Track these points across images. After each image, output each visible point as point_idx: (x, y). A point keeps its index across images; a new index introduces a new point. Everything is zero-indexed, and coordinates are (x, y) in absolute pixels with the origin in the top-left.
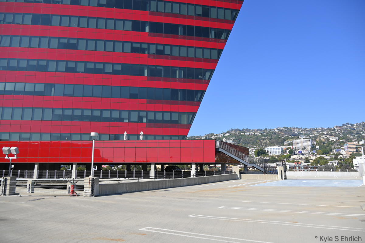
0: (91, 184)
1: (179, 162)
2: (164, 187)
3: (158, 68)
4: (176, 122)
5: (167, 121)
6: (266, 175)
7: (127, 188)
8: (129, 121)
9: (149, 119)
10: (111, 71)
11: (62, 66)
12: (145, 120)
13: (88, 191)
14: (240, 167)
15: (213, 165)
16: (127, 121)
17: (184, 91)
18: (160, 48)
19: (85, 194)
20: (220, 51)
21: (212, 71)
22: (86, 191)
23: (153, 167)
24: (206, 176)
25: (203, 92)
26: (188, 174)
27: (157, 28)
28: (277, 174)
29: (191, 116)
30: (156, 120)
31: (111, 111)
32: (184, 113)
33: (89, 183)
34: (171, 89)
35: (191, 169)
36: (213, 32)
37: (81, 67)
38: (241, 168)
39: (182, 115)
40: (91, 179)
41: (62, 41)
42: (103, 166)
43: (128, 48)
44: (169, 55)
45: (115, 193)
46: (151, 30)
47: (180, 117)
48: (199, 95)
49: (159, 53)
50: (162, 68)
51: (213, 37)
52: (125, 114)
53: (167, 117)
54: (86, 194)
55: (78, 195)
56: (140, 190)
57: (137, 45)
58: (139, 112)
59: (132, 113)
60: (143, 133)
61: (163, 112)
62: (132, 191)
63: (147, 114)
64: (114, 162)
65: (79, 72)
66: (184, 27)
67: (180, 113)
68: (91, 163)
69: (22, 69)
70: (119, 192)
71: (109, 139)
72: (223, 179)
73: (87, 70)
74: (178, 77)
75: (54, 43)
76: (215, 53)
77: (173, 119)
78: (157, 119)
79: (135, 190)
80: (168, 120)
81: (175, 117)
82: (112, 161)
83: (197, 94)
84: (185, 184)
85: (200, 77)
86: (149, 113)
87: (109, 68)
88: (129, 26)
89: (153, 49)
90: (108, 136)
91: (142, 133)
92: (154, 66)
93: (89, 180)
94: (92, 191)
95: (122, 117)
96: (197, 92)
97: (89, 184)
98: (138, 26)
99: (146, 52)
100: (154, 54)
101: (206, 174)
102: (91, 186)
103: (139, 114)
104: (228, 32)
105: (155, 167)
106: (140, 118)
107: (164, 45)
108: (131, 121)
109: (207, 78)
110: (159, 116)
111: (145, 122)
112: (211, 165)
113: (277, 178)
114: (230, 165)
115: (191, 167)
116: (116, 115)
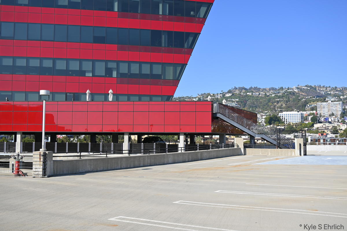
0: (42, 160)
1: (163, 132)
2: (142, 165)
4: (158, 76)
5: (146, 76)
6: (279, 149)
7: (92, 166)
8: (93, 76)
9: (120, 72)
10: (66, 3)
12: (115, 74)
13: (38, 170)
14: (244, 139)
15: (208, 136)
16: (90, 75)
17: (170, 34)
19: (34, 173)
21: (209, 5)
22: (36, 170)
23: (126, 137)
24: (198, 151)
25: (196, 36)
26: (174, 148)
28: (294, 148)
29: (179, 69)
30: (130, 74)
31: (67, 60)
32: (170, 64)
33: (40, 158)
34: (152, 31)
35: (178, 140)
38: (246, 140)
39: (166, 67)
40: (42, 154)
42: (59, 136)
45: (75, 172)
47: (164, 70)
48: (191, 39)
50: (138, 0)
52: (87, 66)
53: (146, 69)
54: (36, 173)
55: (25, 175)
56: (109, 168)
58: (106, 62)
59: (97, 64)
60: (112, 92)
61: (140, 63)
62: (99, 169)
63: (118, 66)
64: (73, 131)
65: (21, 5)
67: (164, 64)
68: (42, 133)
70: (81, 171)
71: (66, 100)
72: (221, 154)
74: (161, 13)
77: (155, 72)
78: (132, 72)
79: (102, 169)
80: (147, 74)
81: (157, 70)
82: (70, 130)
83: (187, 38)
84: (170, 161)
85: (192, 13)
86: (121, 64)
90: (65, 95)
91: (110, 91)
93: (40, 155)
94: (44, 169)
95: (84, 69)
96: (188, 34)
97: (40, 160)
101: (198, 148)
102: (42, 163)
103: (106, 65)
105: (130, 139)
106: (109, 71)
108: (96, 74)
109: (202, 16)
110: (135, 69)
111: (116, 76)
112: (205, 136)
113: (293, 154)
114: (231, 136)
115: (179, 139)
116: (74, 66)
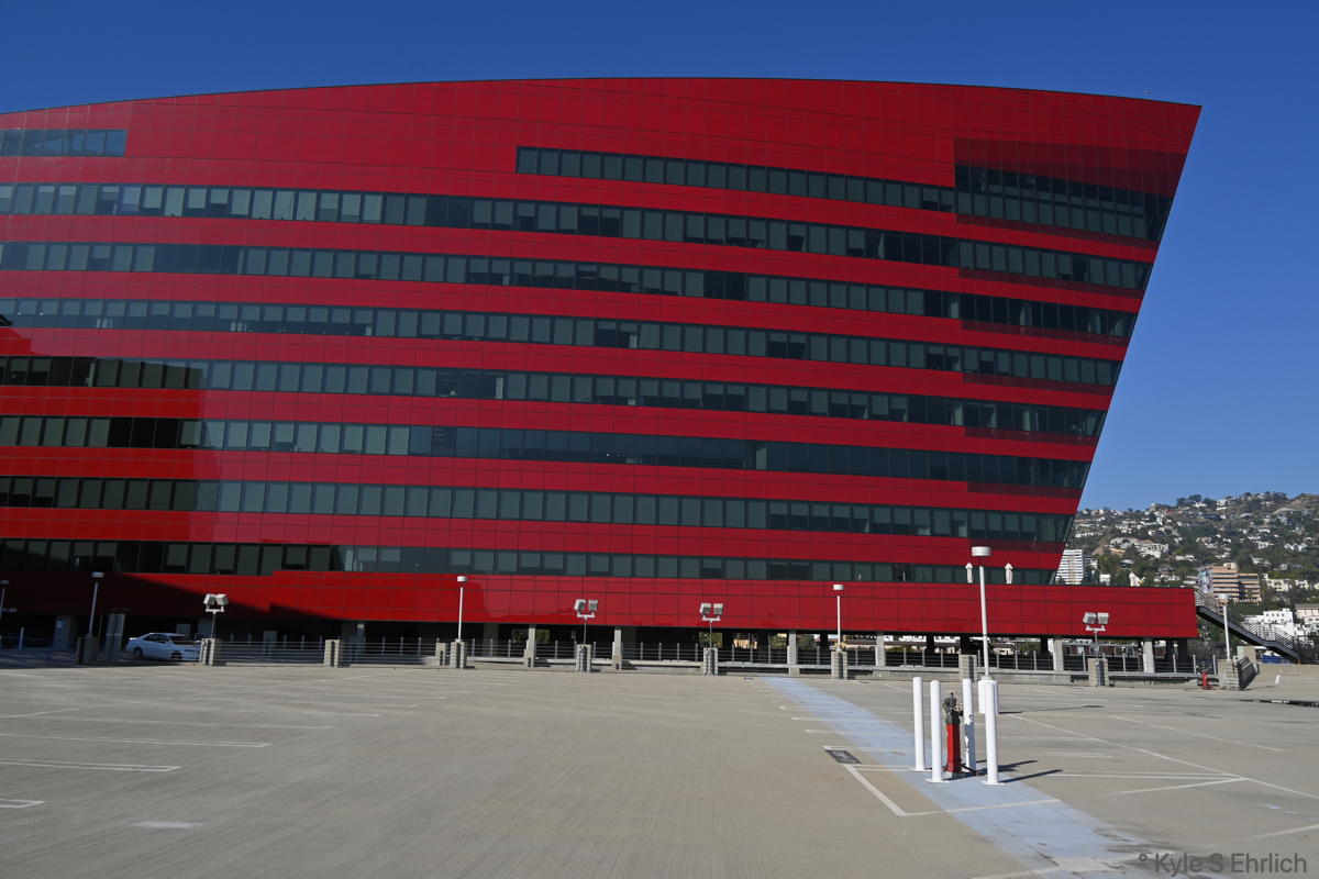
0: (1236, 671)
3: (985, 406)
4: (1027, 536)
8: (933, 534)
9: (973, 528)
10: (885, 412)
11: (780, 400)
13: (1233, 682)
16: (928, 533)
17: (1041, 463)
18: (988, 356)
20: (1116, 364)
21: (1101, 414)
25: (1086, 463)
27: (976, 309)
29: (1062, 522)
32: (1048, 515)
34: (1018, 458)
36: (1098, 318)
37: (820, 403)
39: (1043, 520)
40: (1236, 664)
41: (775, 337)
43: (918, 358)
44: (1006, 374)
46: (966, 312)
47: (1038, 525)
48: (1076, 471)
49: (986, 368)
50: (993, 406)
51: (1099, 331)
52: (922, 517)
57: (938, 351)
58: (952, 511)
59: (937, 514)
61: (1003, 513)
63: (969, 517)
65: (816, 414)
66: (1035, 306)
67: (1039, 516)
69: (692, 404)
73: (836, 411)
74: (1027, 427)
75: (759, 345)
76: (1104, 369)
78: (991, 529)
80: (1015, 532)
81: (1029, 524)
83: (1071, 470)
85: (1074, 427)
86: (974, 515)
87: (881, 406)
88: (916, 303)
89: (972, 361)
90: (891, 570)
92: (976, 401)
95: (917, 523)
98: (935, 304)
99: (957, 367)
100: (975, 371)
103: (951, 516)
104: (1130, 318)
107: (997, 351)
108: (936, 532)
109: (1090, 433)
111: (967, 536)
115: (1142, 647)
116: (903, 517)
